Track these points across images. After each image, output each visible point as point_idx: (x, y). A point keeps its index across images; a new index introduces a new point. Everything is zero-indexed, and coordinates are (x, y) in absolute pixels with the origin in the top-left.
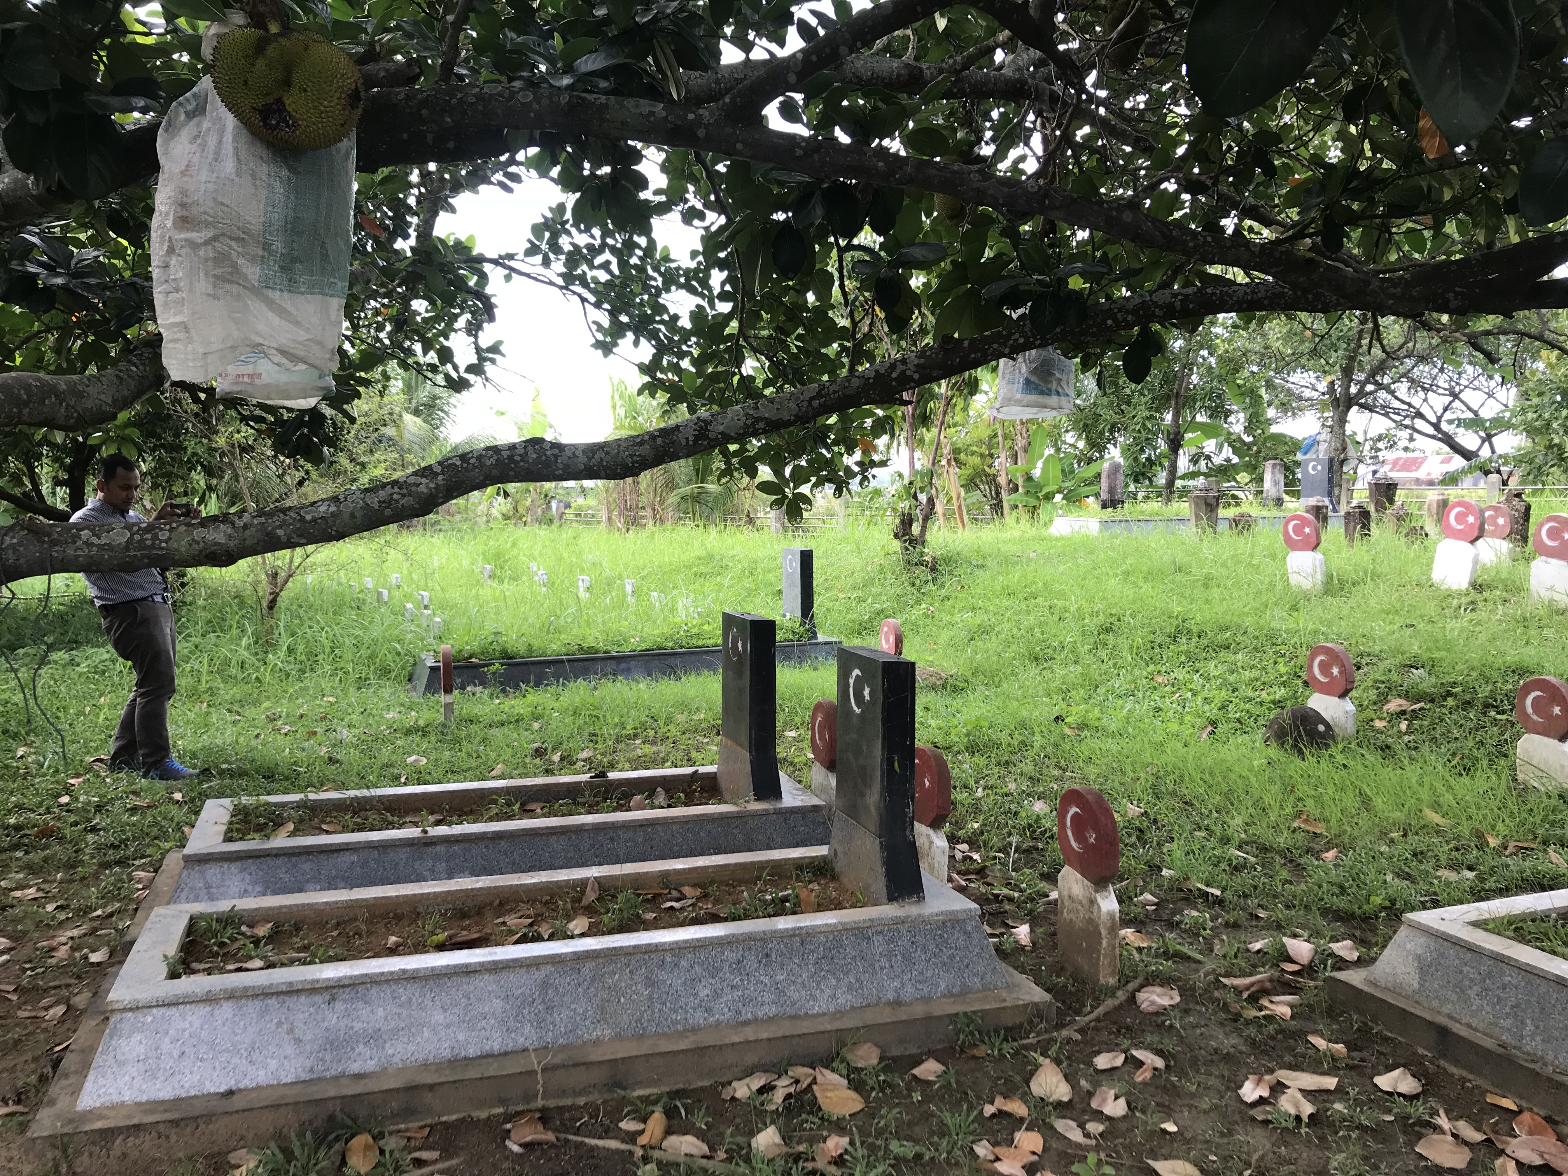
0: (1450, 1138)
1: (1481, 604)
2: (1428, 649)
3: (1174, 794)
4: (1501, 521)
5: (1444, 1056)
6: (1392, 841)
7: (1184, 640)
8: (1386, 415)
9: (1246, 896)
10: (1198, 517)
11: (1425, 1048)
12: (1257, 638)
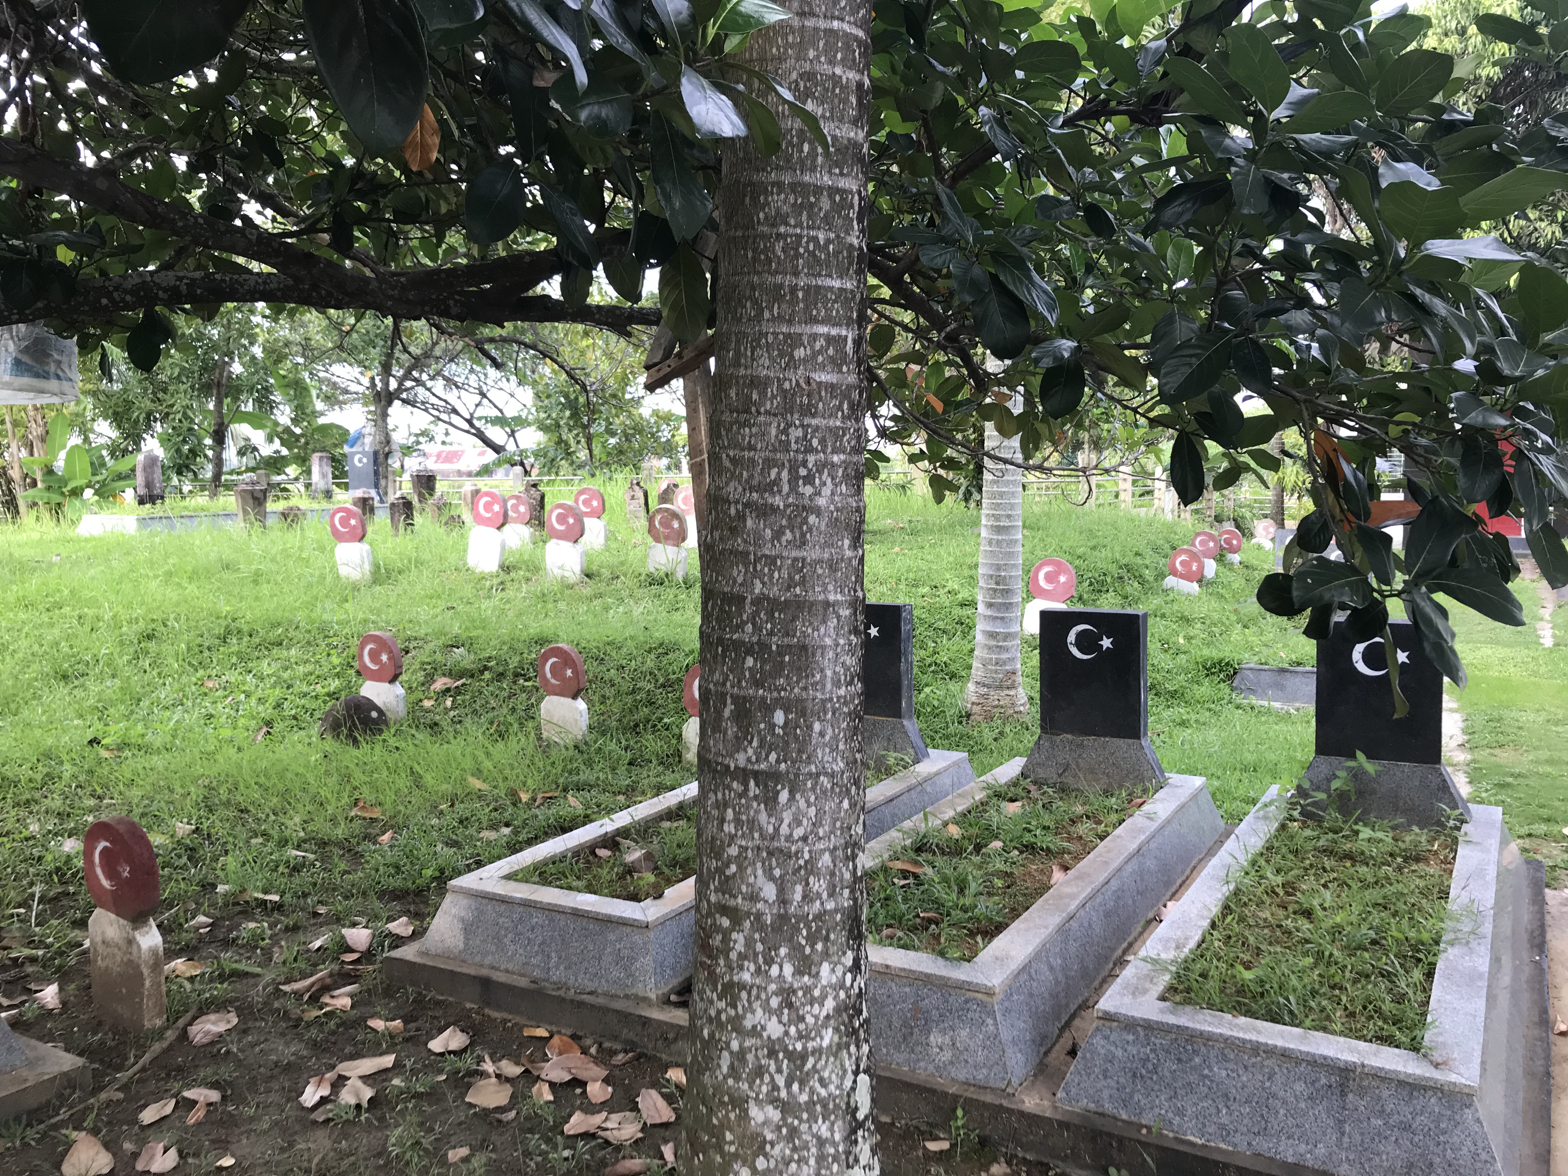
0: (494, 1080)
1: (508, 584)
2: (467, 628)
3: (227, 804)
4: (522, 509)
5: (488, 1004)
6: (441, 812)
7: (235, 641)
8: (426, 410)
9: (305, 895)
10: (245, 512)
11: (472, 1002)
12: (309, 631)
